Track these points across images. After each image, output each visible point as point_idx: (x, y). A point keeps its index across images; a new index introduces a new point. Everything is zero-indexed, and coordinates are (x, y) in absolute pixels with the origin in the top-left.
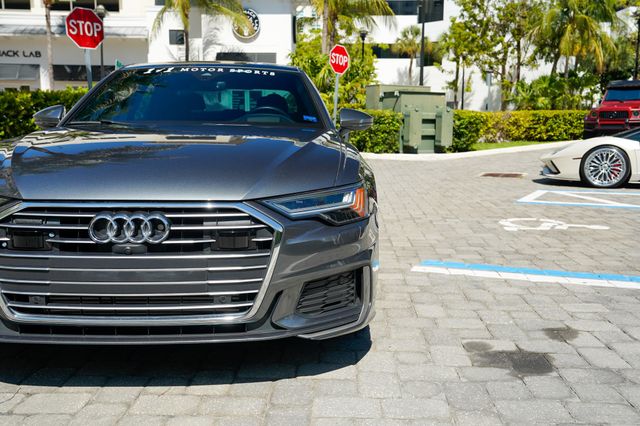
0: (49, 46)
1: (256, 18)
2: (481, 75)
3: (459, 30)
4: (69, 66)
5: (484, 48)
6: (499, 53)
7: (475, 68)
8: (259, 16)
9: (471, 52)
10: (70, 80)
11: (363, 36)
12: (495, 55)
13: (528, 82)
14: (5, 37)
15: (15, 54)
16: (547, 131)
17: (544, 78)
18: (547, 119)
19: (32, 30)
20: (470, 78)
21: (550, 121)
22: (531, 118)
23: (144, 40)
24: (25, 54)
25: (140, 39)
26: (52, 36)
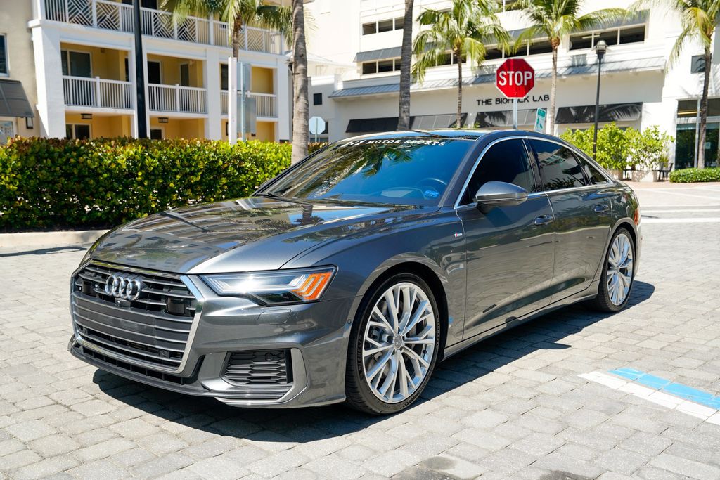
4: (574, 108)
10: (574, 123)
19: (542, 75)
23: (660, 72)
24: (535, 99)
25: (654, 71)
26: (560, 78)
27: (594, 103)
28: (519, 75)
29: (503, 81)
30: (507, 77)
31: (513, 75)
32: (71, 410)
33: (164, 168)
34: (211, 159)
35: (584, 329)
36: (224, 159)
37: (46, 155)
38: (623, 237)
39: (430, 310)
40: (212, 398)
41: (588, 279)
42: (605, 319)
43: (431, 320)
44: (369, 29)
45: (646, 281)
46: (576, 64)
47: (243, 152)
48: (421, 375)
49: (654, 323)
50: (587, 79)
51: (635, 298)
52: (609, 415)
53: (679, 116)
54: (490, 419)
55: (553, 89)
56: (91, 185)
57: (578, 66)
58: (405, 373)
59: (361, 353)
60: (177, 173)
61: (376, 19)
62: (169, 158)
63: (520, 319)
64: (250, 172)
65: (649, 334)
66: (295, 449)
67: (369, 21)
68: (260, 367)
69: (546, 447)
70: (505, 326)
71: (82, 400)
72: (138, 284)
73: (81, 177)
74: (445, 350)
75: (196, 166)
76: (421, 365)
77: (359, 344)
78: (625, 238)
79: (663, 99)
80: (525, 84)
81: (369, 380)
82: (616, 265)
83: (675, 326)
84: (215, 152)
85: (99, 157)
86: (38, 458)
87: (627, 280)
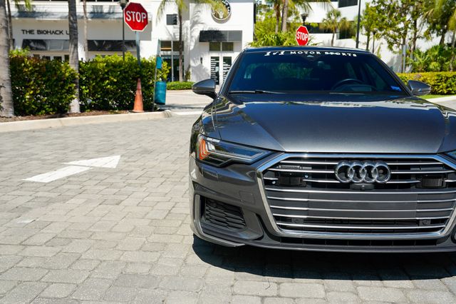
0: (86, 27)
1: (229, 6)
2: (387, 45)
3: (372, 13)
4: (97, 41)
5: (391, 26)
6: (402, 29)
7: (383, 40)
8: (231, 4)
9: (381, 29)
10: (97, 51)
11: (304, 18)
12: (398, 30)
13: (423, 50)
14: (55, 21)
15: (61, 32)
16: (447, 87)
17: (436, 47)
18: (448, 78)
20: (380, 48)
21: (450, 80)
22: (436, 78)
27: (122, 39)
28: (138, 15)
29: (129, 18)
30: (131, 15)
31: (135, 14)
50: (103, 22)
53: (162, 50)
57: (97, 13)
79: (152, 39)
80: (143, 21)
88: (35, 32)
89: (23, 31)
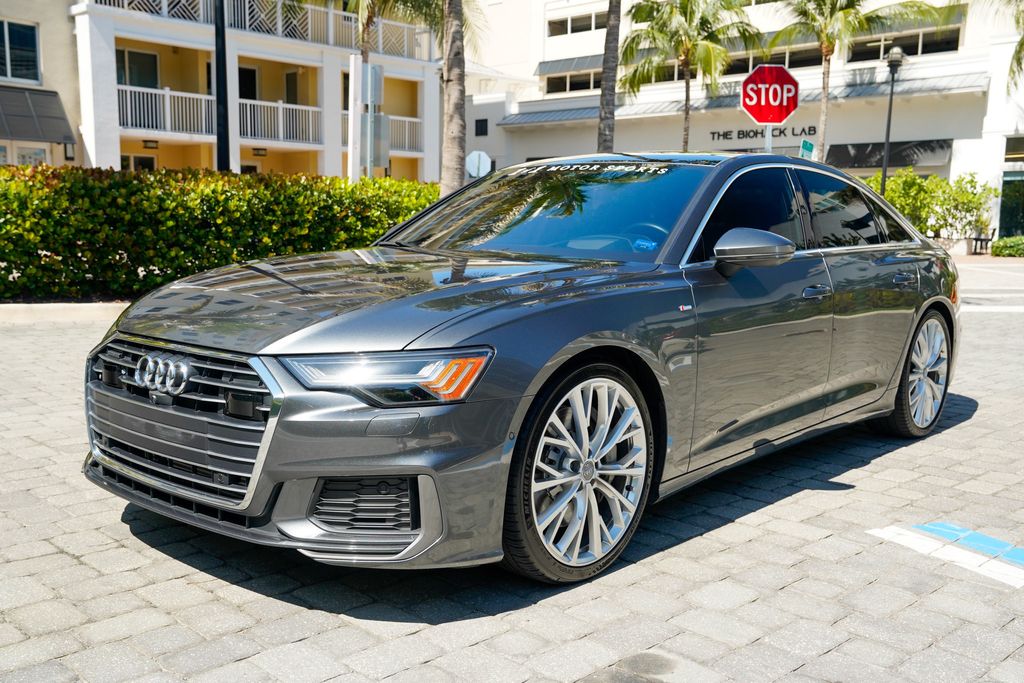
4: (854, 146)
19: (809, 95)
23: (980, 94)
24: (795, 132)
25: (972, 93)
26: (833, 102)
27: (882, 139)
28: (775, 91)
29: (751, 99)
30: (758, 92)
31: (767, 90)
32: (81, 563)
33: (253, 215)
34: (322, 204)
35: (873, 461)
36: (340, 203)
37: (83, 192)
38: (935, 323)
39: (640, 422)
40: (293, 551)
41: (881, 385)
42: (904, 448)
43: (639, 439)
44: (557, 28)
45: (963, 394)
46: (858, 82)
47: (370, 195)
48: (622, 523)
49: (980, 455)
50: (872, 104)
51: (949, 418)
52: (918, 594)
53: (1007, 160)
54: (729, 594)
55: (823, 118)
56: (148, 237)
57: (861, 84)
58: (597, 520)
59: (529, 486)
60: (271, 223)
61: (568, 13)
62: (261, 201)
63: (776, 443)
64: (379, 225)
65: (973, 471)
66: (422, 634)
67: (557, 16)
68: (369, 503)
69: (818, 642)
70: (753, 452)
71: (101, 548)
72: (184, 370)
73: (133, 226)
74: (661, 486)
75: (301, 214)
76: (623, 507)
77: (526, 472)
78: (937, 326)
79: (983, 135)
80: (785, 103)
81: (540, 529)
82: (922, 367)
83: (1013, 461)
84: (328, 193)
85: (158, 197)
86: (18, 636)
87: (939, 390)
88: (735, 135)
89: (713, 134)
